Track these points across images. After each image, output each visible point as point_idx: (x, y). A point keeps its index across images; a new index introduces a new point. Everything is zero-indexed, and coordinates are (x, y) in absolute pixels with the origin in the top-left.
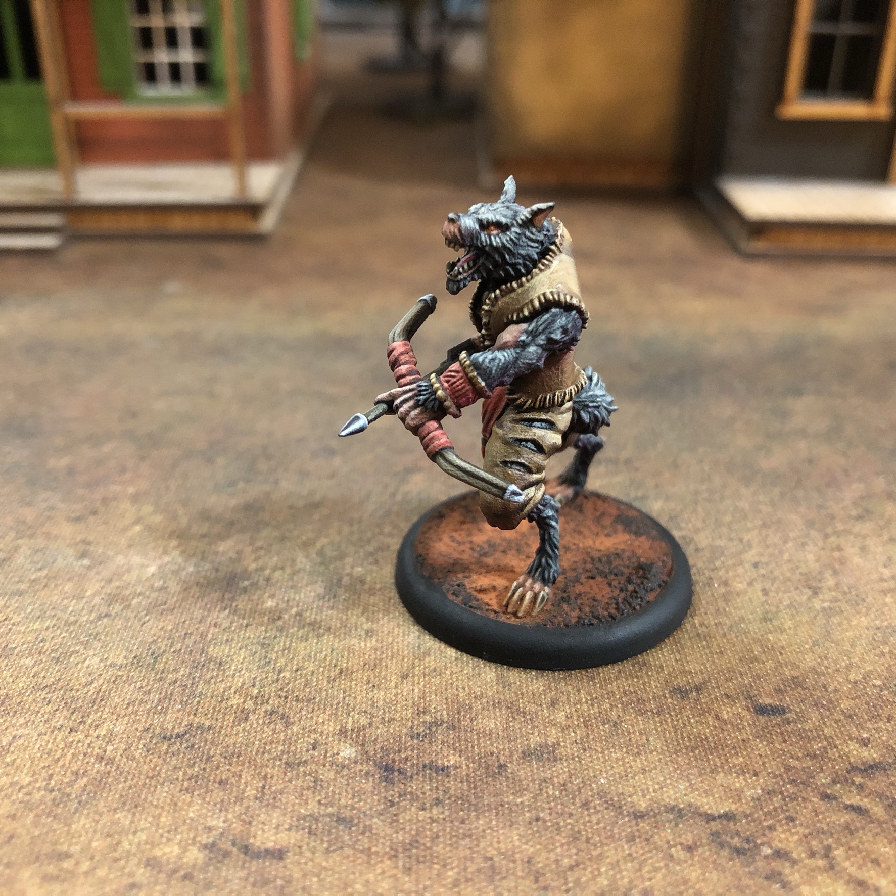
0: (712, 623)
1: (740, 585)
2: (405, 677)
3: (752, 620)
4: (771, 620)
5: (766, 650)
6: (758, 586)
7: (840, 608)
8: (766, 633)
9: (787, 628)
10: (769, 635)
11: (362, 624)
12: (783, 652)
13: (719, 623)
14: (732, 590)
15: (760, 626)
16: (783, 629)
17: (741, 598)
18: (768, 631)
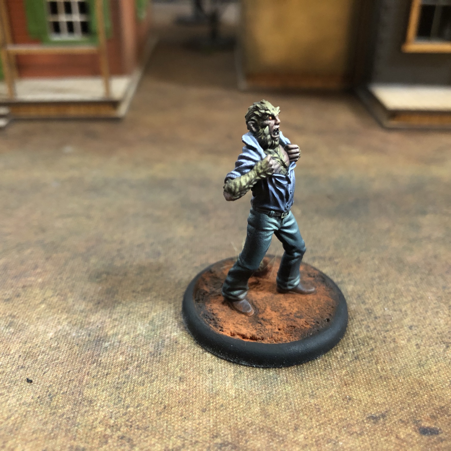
0: (389, 369)
1: (403, 342)
2: (204, 411)
3: (412, 366)
4: (423, 366)
5: (422, 387)
6: (414, 342)
8: (421, 376)
9: (433, 371)
10: (423, 376)
11: (177, 373)
12: (433, 388)
13: (393, 368)
14: (399, 345)
15: (417, 370)
16: (431, 372)
17: (404, 350)
18: (422, 374)
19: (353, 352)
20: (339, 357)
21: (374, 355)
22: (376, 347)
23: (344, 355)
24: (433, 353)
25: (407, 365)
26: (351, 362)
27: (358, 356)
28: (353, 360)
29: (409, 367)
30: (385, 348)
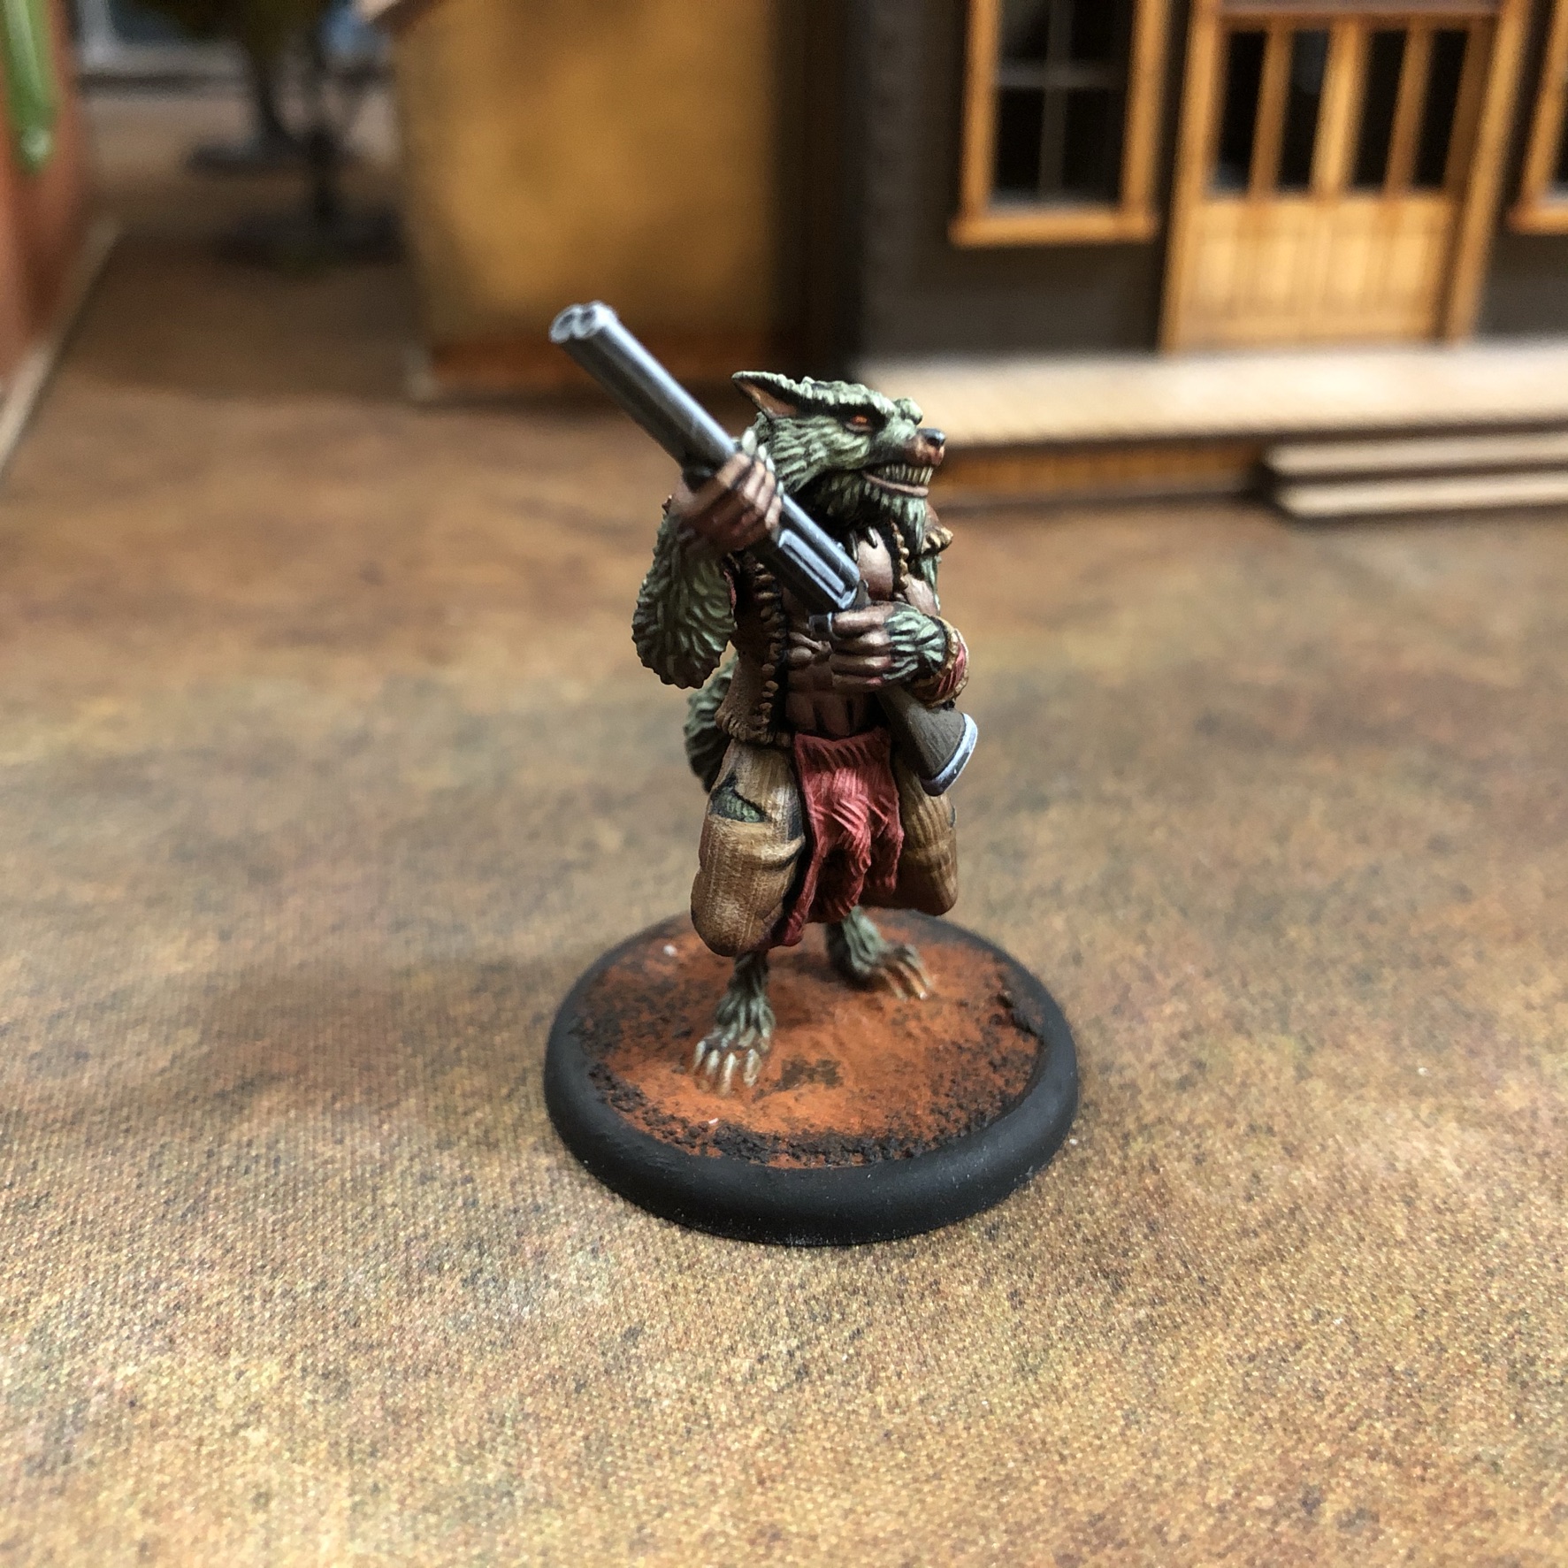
0: (915, 1399)
1: (966, 1289)
3: (997, 1378)
4: (1034, 1371)
5: (1031, 1452)
6: (1001, 1287)
7: (1171, 1316)
8: (1028, 1410)
9: (1069, 1386)
10: (1035, 1411)
12: (1066, 1452)
13: (929, 1396)
14: (951, 1305)
15: (1014, 1390)
16: (1061, 1391)
17: (969, 1322)
18: (1031, 1401)
19: (791, 1354)
20: (738, 1378)
21: (864, 1353)
22: (869, 1325)
23: (758, 1367)
24: (1068, 1317)
25: (978, 1376)
26: (781, 1391)
27: (805, 1366)
28: (789, 1385)
29: (987, 1383)
30: (903, 1320)
